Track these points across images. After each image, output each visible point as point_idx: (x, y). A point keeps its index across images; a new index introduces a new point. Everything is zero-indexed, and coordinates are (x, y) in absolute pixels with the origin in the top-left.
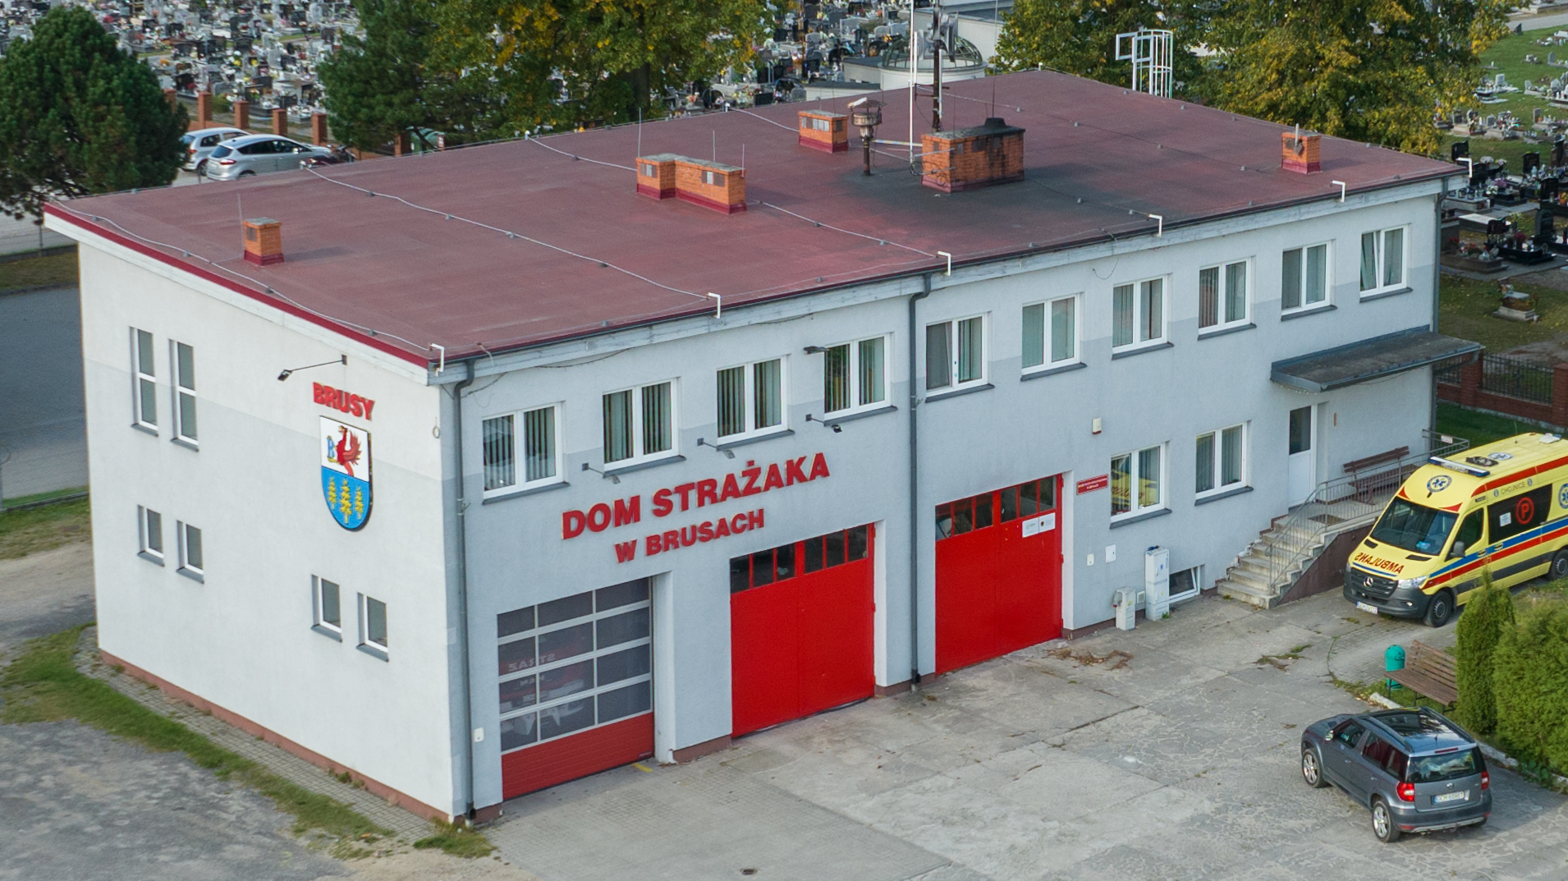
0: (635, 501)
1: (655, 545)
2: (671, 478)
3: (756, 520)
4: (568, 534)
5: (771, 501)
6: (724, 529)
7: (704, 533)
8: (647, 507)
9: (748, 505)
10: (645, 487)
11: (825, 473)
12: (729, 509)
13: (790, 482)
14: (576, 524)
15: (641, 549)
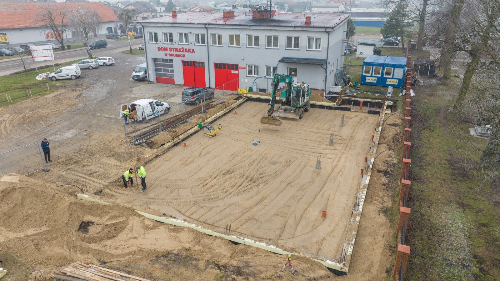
0: (167, 48)
1: (170, 55)
2: (172, 46)
3: (184, 56)
4: (158, 50)
5: (186, 54)
6: (179, 56)
7: (176, 55)
8: (169, 50)
9: (183, 53)
10: (168, 47)
11: (194, 52)
12: (180, 53)
13: (189, 52)
14: (160, 49)
15: (168, 55)
